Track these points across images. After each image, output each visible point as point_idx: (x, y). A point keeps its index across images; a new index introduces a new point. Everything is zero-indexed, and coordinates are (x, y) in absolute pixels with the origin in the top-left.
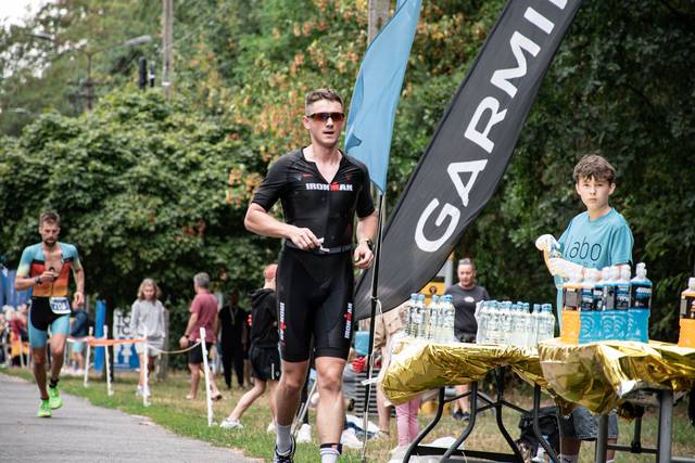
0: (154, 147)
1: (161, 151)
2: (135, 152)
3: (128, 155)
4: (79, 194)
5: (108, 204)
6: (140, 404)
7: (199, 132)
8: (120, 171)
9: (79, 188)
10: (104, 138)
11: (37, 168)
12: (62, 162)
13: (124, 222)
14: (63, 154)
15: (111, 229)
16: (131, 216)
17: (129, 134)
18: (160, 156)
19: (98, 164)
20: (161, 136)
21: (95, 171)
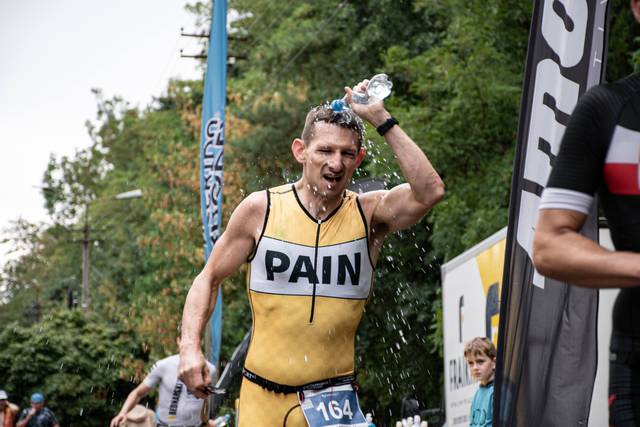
0: (76, 344)
1: (80, 347)
7: (104, 334)
8: (55, 360)
9: (29, 372)
11: (4, 360)
12: (19, 356)
13: (57, 392)
15: (49, 396)
16: (62, 388)
17: (61, 337)
18: (80, 350)
19: (40, 356)
21: (40, 361)
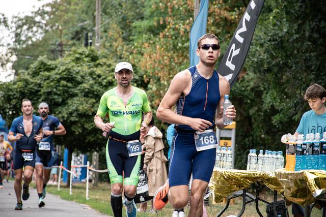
0: (91, 74)
1: (94, 76)
2: (82, 77)
3: (79, 78)
4: (56, 97)
5: (69, 102)
6: (85, 199)
8: (76, 86)
9: (56, 94)
10: (68, 70)
11: (36, 84)
12: (48, 82)
13: (77, 110)
14: (48, 78)
15: (71, 114)
16: (81, 108)
17: (80, 68)
18: (94, 79)
19: (63, 82)
20: (95, 69)
21: (63, 86)
